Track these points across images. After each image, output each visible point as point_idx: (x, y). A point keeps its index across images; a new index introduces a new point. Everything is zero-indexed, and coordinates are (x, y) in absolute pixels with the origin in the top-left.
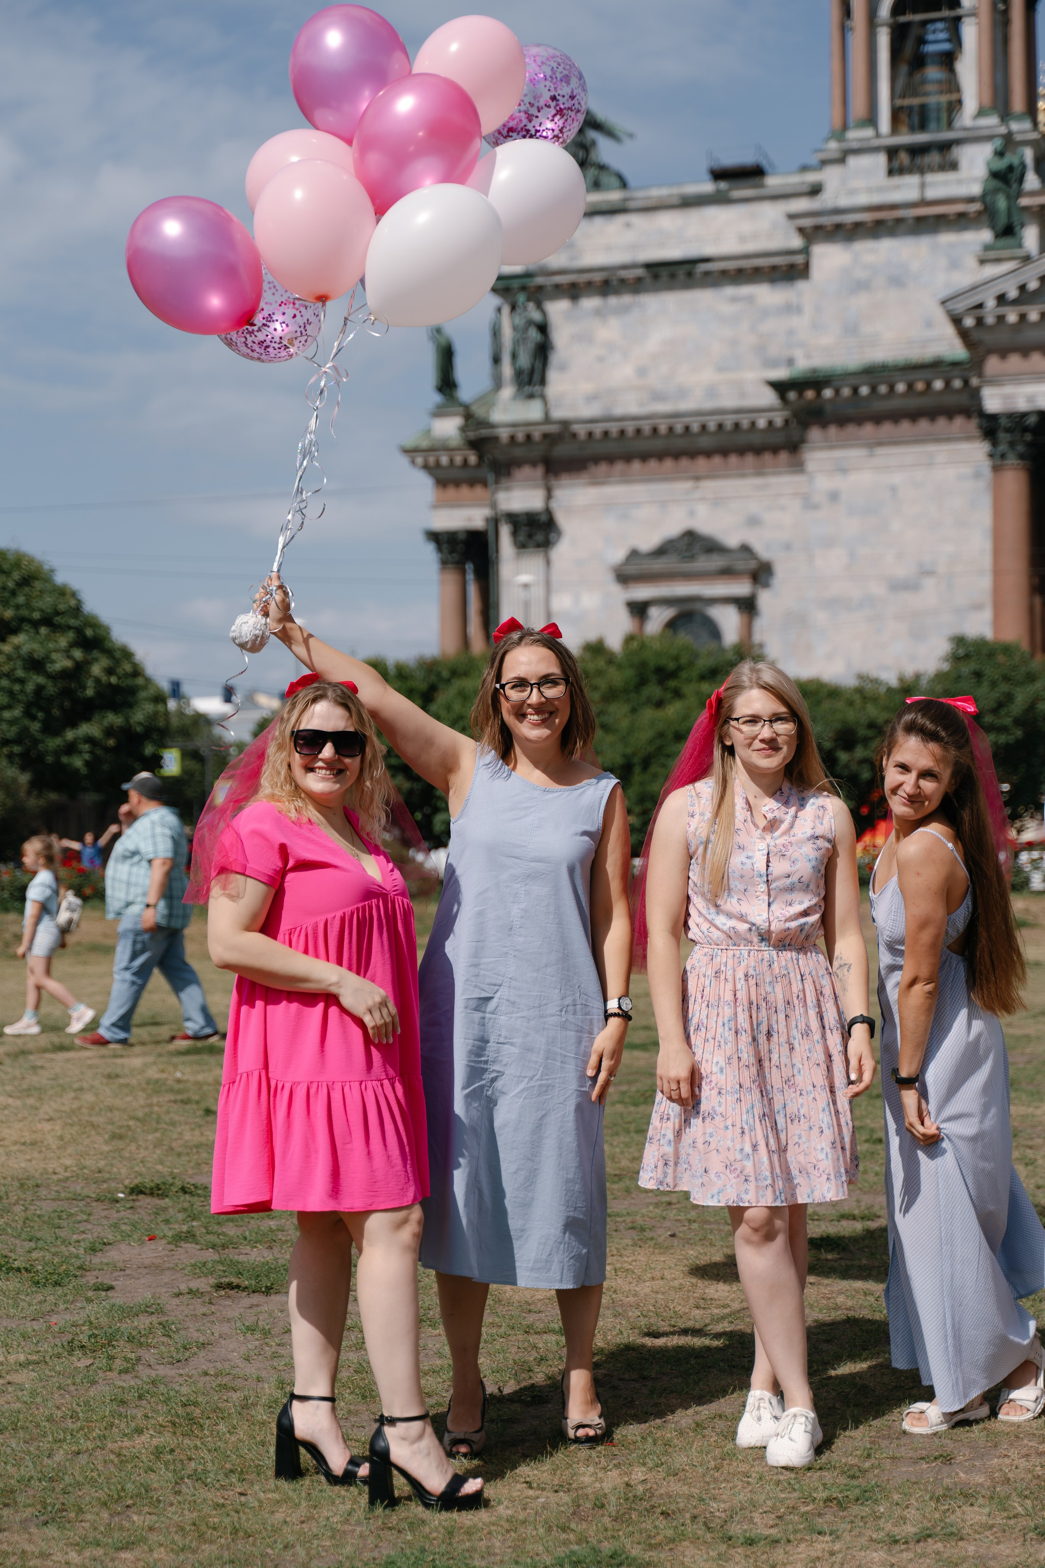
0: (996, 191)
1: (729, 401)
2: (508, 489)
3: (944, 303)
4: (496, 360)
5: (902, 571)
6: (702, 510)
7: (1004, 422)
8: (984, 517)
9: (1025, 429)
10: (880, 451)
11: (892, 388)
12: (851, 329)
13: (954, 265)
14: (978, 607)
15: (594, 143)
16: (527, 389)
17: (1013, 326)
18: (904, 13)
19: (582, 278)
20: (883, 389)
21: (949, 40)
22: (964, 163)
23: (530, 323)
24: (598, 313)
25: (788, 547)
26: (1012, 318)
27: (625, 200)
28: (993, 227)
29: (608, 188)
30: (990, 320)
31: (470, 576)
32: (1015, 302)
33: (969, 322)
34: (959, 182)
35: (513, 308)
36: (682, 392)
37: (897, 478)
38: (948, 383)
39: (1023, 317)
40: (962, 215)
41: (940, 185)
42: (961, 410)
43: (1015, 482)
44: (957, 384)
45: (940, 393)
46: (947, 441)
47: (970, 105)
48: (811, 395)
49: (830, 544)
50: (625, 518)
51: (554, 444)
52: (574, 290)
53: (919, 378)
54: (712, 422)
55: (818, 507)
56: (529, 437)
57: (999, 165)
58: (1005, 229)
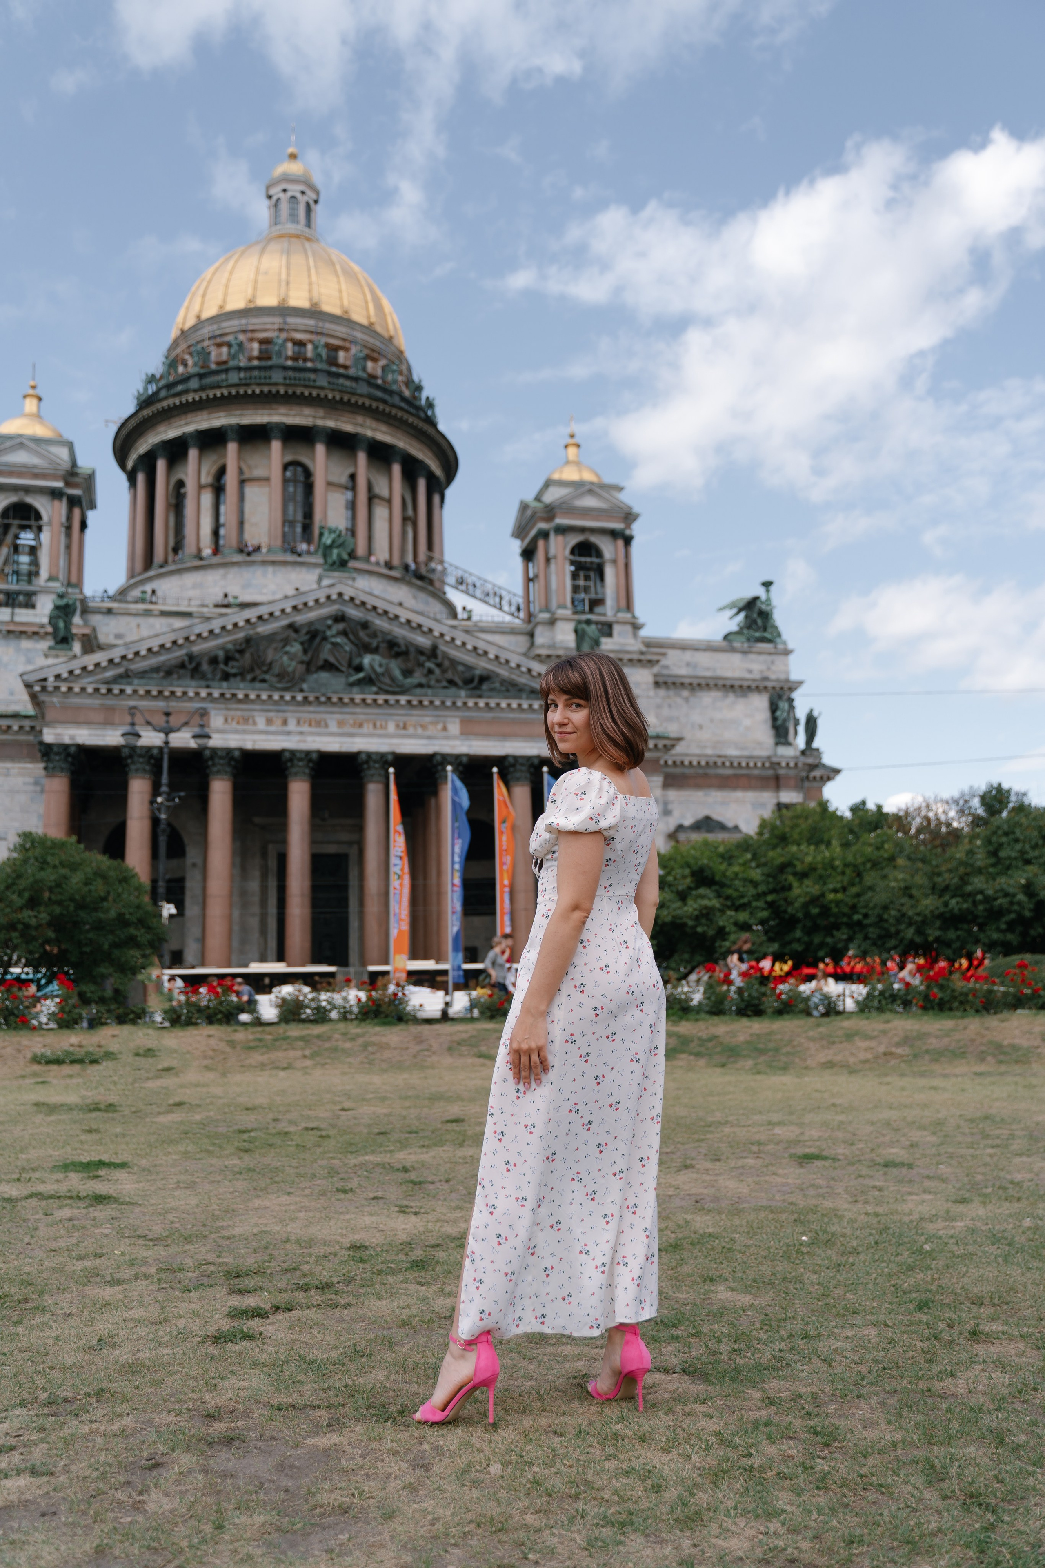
0: (59, 617)
3: (21, 675)
7: (55, 749)
9: (68, 755)
13: (29, 661)
17: (64, 693)
18: (8, 518)
21: (32, 539)
22: (39, 605)
26: (64, 689)
28: (55, 638)
30: (50, 689)
32: (65, 680)
33: (37, 688)
34: (35, 615)
39: (70, 689)
40: (35, 633)
41: (23, 616)
42: (29, 744)
43: (59, 785)
44: (27, 729)
45: (17, 733)
46: (19, 762)
47: (44, 573)
53: (4, 723)
57: (62, 602)
58: (63, 640)
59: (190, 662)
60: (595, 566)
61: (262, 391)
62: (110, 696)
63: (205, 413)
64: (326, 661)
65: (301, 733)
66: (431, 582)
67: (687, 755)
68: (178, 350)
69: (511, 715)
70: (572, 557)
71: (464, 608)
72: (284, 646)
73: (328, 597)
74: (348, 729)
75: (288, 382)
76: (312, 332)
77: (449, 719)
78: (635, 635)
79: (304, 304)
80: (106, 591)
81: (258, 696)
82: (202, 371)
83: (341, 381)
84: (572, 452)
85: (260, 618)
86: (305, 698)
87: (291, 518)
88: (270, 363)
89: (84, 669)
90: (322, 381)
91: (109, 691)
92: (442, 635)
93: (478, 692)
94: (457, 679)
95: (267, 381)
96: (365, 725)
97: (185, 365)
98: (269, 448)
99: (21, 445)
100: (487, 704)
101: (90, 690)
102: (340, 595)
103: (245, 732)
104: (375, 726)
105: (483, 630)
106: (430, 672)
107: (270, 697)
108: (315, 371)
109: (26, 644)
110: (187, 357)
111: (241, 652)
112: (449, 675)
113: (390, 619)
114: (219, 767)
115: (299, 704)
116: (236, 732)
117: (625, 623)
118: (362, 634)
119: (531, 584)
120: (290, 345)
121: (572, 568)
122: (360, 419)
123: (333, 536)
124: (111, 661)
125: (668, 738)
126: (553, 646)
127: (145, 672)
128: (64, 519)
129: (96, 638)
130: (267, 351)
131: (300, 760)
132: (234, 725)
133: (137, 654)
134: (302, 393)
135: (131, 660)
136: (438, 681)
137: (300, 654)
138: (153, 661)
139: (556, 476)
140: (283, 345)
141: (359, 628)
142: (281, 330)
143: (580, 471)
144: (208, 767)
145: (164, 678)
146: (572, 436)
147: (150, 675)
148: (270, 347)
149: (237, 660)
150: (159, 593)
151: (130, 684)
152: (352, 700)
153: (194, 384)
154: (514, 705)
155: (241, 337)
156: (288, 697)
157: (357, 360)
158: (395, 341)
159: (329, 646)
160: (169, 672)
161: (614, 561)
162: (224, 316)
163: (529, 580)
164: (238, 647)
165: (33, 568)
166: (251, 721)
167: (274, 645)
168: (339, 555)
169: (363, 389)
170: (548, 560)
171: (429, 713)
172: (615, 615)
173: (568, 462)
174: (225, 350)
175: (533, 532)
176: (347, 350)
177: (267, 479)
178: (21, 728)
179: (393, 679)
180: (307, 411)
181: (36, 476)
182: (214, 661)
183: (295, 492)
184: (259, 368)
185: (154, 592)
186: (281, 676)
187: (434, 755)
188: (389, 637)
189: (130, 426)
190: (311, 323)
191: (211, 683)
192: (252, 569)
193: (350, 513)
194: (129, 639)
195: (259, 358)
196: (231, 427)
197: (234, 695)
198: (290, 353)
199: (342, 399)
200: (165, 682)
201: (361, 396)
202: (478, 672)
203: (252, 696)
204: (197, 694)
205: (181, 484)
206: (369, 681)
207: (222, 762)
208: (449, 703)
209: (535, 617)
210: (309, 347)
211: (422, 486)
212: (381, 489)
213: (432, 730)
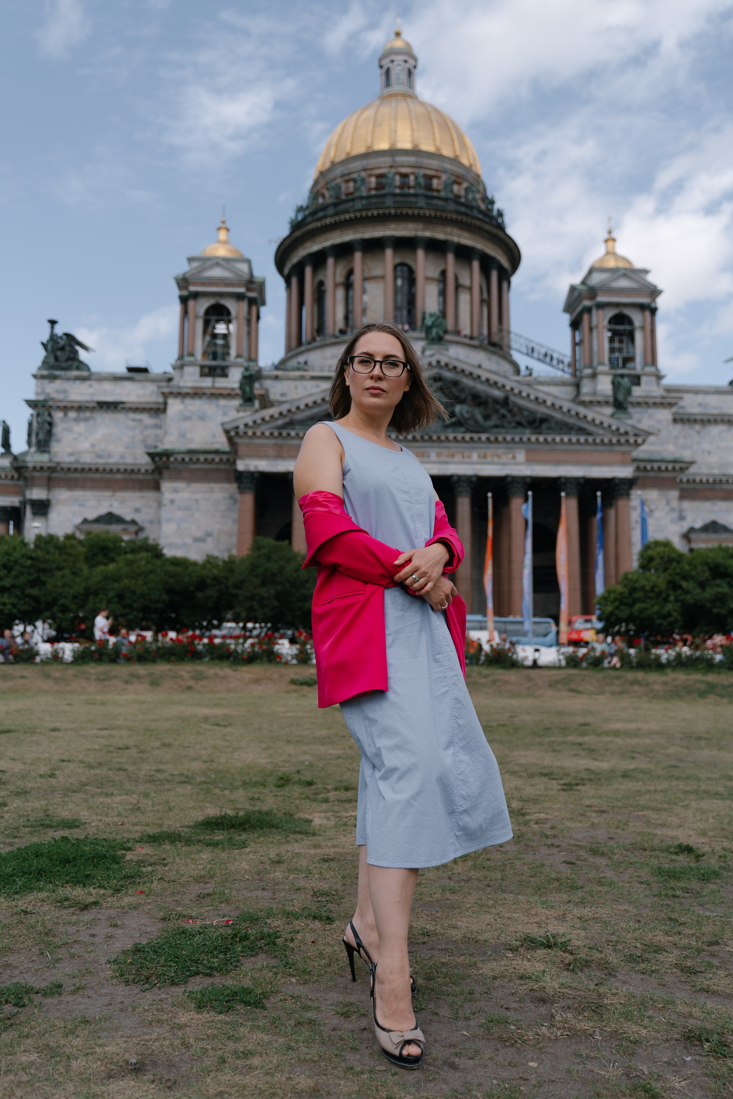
0: (245, 384)
1: (129, 460)
2: (31, 489)
3: (223, 424)
4: (29, 435)
5: (199, 534)
6: (116, 504)
7: (245, 475)
8: (234, 514)
9: (254, 479)
10: (191, 485)
11: (198, 460)
12: (182, 435)
13: (225, 414)
15: (77, 352)
16: (42, 449)
17: (250, 436)
18: (210, 314)
19: (69, 405)
20: (194, 459)
21: (226, 329)
22: (231, 375)
23: (45, 421)
24: (76, 420)
25: (151, 522)
26: (250, 433)
27: (89, 376)
28: (243, 398)
29: (83, 370)
30: (241, 433)
31: (11, 527)
32: (251, 427)
33: (233, 433)
34: (230, 382)
35: (38, 415)
36: (110, 456)
37: (198, 496)
39: (254, 433)
40: (230, 395)
41: (221, 383)
42: (227, 471)
43: (248, 499)
44: (226, 461)
45: (218, 463)
46: (220, 483)
47: (233, 352)
48: (164, 459)
49: (169, 520)
50: (82, 505)
51: (53, 472)
52: (65, 409)
53: (210, 457)
54: (122, 468)
55: (165, 505)
56: (42, 468)
57: (247, 374)
58: (248, 399)
60: (627, 332)
61: (378, 214)
62: (280, 438)
63: (339, 231)
67: (697, 474)
68: (319, 187)
69: (564, 447)
70: (609, 327)
71: (527, 368)
74: (444, 459)
75: (397, 205)
76: (413, 168)
77: (518, 451)
78: (658, 384)
79: (408, 146)
80: (272, 363)
82: (336, 202)
83: (435, 201)
84: (609, 245)
87: (399, 305)
88: (383, 192)
89: (263, 419)
90: (421, 203)
91: (280, 434)
92: (512, 389)
93: (539, 430)
94: (523, 421)
95: (382, 206)
96: (456, 456)
97: (324, 197)
98: (384, 255)
99: (217, 264)
100: (546, 439)
101: (267, 433)
102: (438, 362)
104: (463, 456)
105: (541, 383)
106: (504, 416)
108: (416, 195)
109: (223, 402)
110: (325, 191)
112: (518, 418)
113: (474, 378)
117: (650, 375)
118: (454, 390)
119: (577, 347)
120: (398, 179)
121: (609, 334)
122: (449, 229)
123: (432, 319)
124: (281, 414)
125: (683, 462)
126: (594, 393)
127: (304, 420)
128: (246, 314)
129: (268, 397)
130: (382, 183)
133: (298, 408)
134: (407, 213)
135: (294, 413)
136: (509, 423)
138: (309, 413)
139: (597, 265)
140: (393, 179)
141: (451, 385)
142: (391, 167)
143: (616, 260)
146: (610, 232)
148: (383, 180)
150: (309, 363)
151: (293, 429)
152: (447, 438)
153: (331, 211)
154: (566, 439)
155: (363, 174)
157: (446, 185)
158: (474, 169)
161: (643, 328)
162: (350, 160)
163: (575, 344)
165: (226, 350)
168: (437, 332)
169: (451, 206)
170: (591, 329)
171: (503, 445)
172: (643, 369)
173: (607, 254)
174: (352, 184)
175: (579, 309)
176: (439, 178)
177: (383, 278)
178: (221, 460)
179: (476, 422)
180: (411, 226)
181: (227, 285)
183: (402, 286)
184: (375, 196)
185: (306, 363)
187: (507, 476)
188: (474, 392)
189: (285, 245)
190: (413, 159)
193: (441, 299)
194: (291, 396)
195: (376, 189)
196: (357, 241)
198: (398, 183)
199: (435, 215)
201: (450, 212)
202: (539, 416)
205: (322, 283)
206: (459, 424)
208: (517, 439)
209: (581, 372)
210: (412, 178)
211: (494, 275)
212: (465, 280)
213: (505, 459)
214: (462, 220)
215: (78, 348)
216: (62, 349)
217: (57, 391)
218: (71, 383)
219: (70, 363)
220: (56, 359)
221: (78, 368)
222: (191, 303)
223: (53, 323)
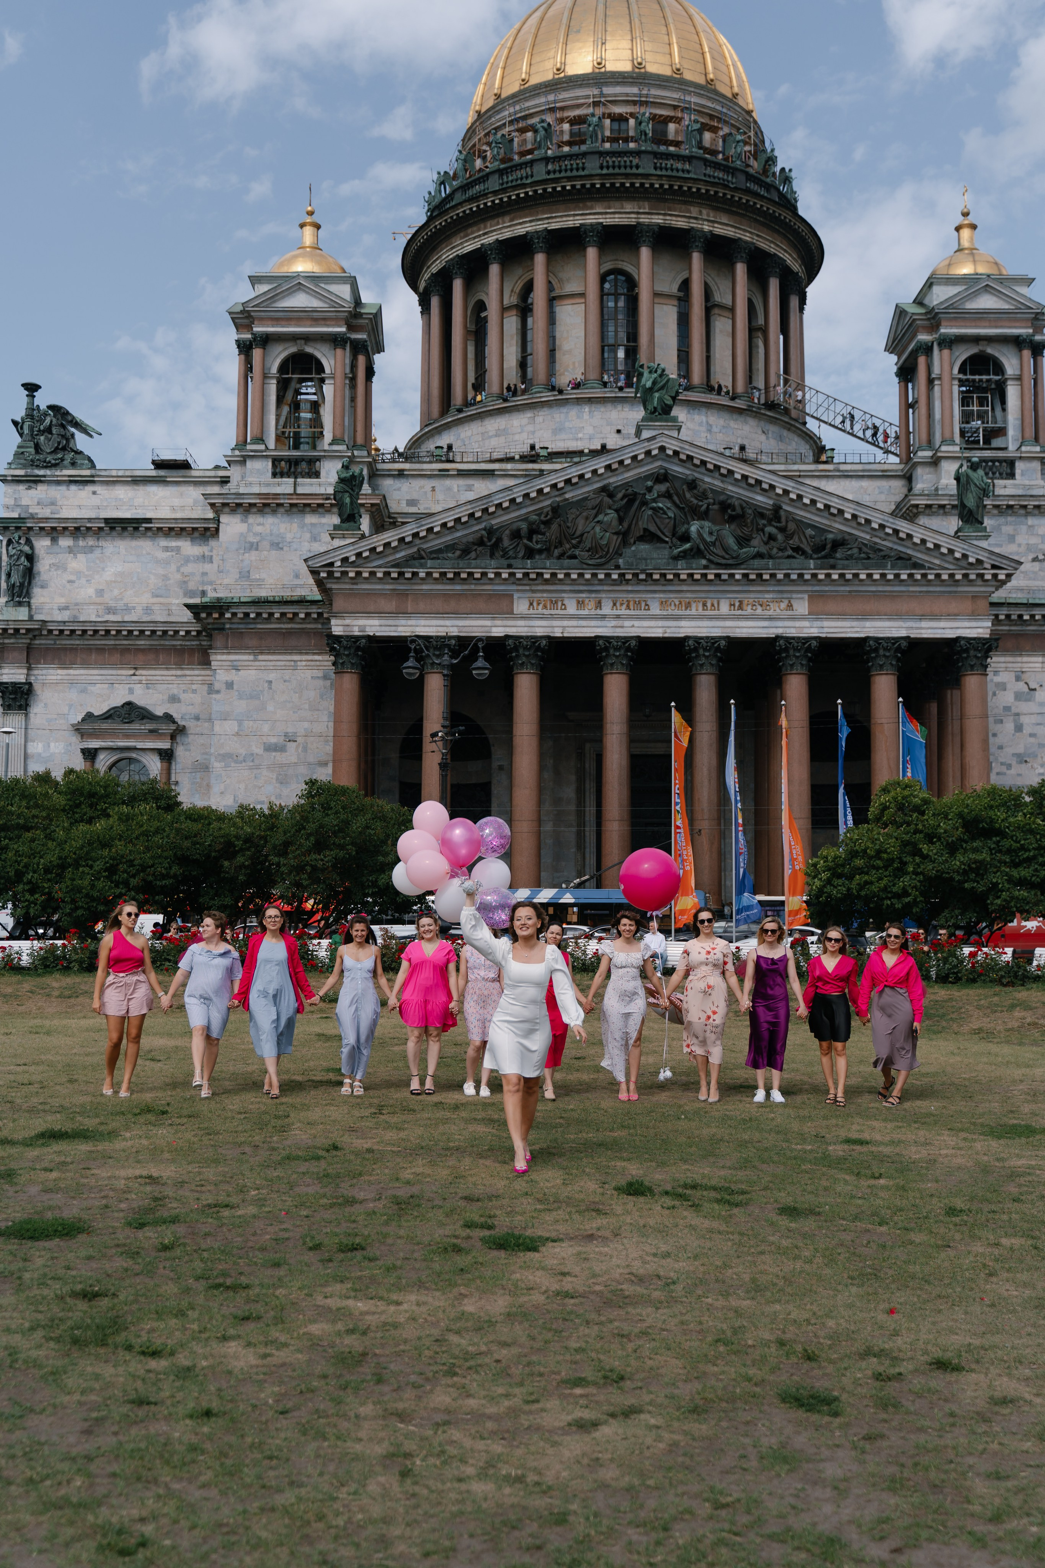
0: (344, 491)
1: (159, 616)
3: (306, 561)
5: (274, 738)
6: (139, 689)
7: (345, 642)
8: (329, 705)
9: (358, 648)
10: (261, 657)
11: (271, 615)
12: (245, 575)
13: (315, 539)
14: (325, 764)
15: (73, 435)
16: (17, 599)
17: (352, 578)
18: (288, 372)
19: (60, 525)
20: (265, 616)
21: (314, 394)
22: (322, 473)
23: (21, 553)
24: (70, 550)
25: (197, 718)
26: (352, 575)
27: (93, 476)
28: (340, 515)
29: (81, 467)
30: (337, 574)
32: (353, 564)
33: (323, 574)
34: (320, 485)
35: (9, 542)
36: (128, 609)
37: (272, 676)
38: (308, 615)
39: (358, 574)
40: (320, 506)
41: (307, 486)
42: (316, 633)
43: (350, 682)
44: (315, 616)
45: (304, 621)
46: (307, 654)
47: (328, 436)
48: (216, 615)
49: (225, 717)
50: (84, 691)
51: (35, 636)
52: (54, 532)
53: (289, 610)
54: (148, 628)
55: (218, 692)
56: (17, 631)
57: (347, 474)
58: (350, 515)
59: (490, 540)
60: (993, 386)
61: (573, 186)
62: (401, 581)
63: (507, 218)
64: (645, 530)
65: (618, 617)
66: (787, 411)
68: (476, 140)
69: (873, 589)
70: (961, 376)
72: (596, 516)
73: (648, 453)
74: (673, 611)
75: (605, 171)
76: (634, 103)
77: (794, 596)
79: (625, 66)
80: (396, 450)
81: (567, 575)
82: (502, 166)
83: (669, 163)
84: (966, 233)
85: (568, 481)
86: (622, 575)
87: (611, 341)
88: (584, 148)
89: (373, 550)
90: (647, 166)
91: (401, 574)
92: (786, 492)
93: (832, 561)
94: (805, 546)
95: (581, 173)
96: (694, 605)
97: (484, 158)
98: (585, 256)
99: (299, 286)
100: (842, 576)
101: (380, 575)
102: (662, 449)
103: (552, 617)
104: (704, 605)
105: (847, 475)
106: (772, 538)
107: (581, 575)
108: (638, 153)
109: (311, 519)
110: (485, 147)
111: (547, 523)
112: (795, 542)
113: (722, 475)
114: (524, 659)
115: (615, 583)
116: (543, 617)
117: (1030, 459)
119: (911, 411)
120: (607, 122)
121: (962, 390)
122: (694, 211)
123: (655, 375)
124: (401, 540)
126: (936, 493)
127: (440, 551)
128: (348, 370)
129: (387, 508)
130: (580, 133)
131: (617, 649)
132: (540, 610)
133: (430, 530)
134: (623, 184)
135: (424, 538)
136: (780, 549)
137: (615, 523)
138: (448, 538)
139: (942, 271)
140: (600, 125)
141: (685, 487)
142: (596, 104)
143: (974, 262)
144: (512, 659)
145: (459, 557)
146: (965, 214)
147: (445, 555)
148: (584, 127)
149: (543, 534)
150: (456, 447)
151: (422, 566)
152: (677, 576)
153: (494, 184)
154: (876, 577)
155: (549, 118)
156: (601, 576)
157: (689, 133)
158: (741, 100)
159: (650, 512)
160: (466, 551)
161: (1019, 378)
162: (529, 92)
163: (907, 406)
164: (542, 518)
165: (315, 430)
166: (560, 604)
167: (585, 514)
168: (660, 399)
169: (697, 171)
170: (930, 382)
171: (770, 588)
172: (1019, 449)
173: (960, 250)
174: (529, 135)
175: (912, 346)
176: (678, 120)
177: (582, 295)
179: (726, 549)
180: (629, 207)
181: (316, 321)
182: (516, 535)
183: (616, 307)
184: (570, 156)
185: (450, 447)
186: (594, 550)
187: (778, 638)
188: (722, 498)
189: (420, 240)
190: (635, 90)
191: (512, 561)
192: (564, 410)
194: (422, 508)
195: (570, 143)
196: (537, 232)
197: (539, 575)
198: (607, 133)
199: (671, 186)
200: (461, 563)
201: (696, 180)
202: (830, 536)
203: (561, 576)
204: (498, 575)
205: (481, 306)
206: (696, 553)
207: (527, 653)
208: (794, 577)
209: (916, 454)
210: (632, 122)
211: (774, 286)
212: (722, 296)
213: (775, 609)
214: (716, 193)
215: (73, 430)
216: (49, 430)
217: (38, 504)
218: (63, 488)
219: (60, 456)
220: (37, 448)
221: (73, 464)
222: (257, 353)
223: (32, 388)
